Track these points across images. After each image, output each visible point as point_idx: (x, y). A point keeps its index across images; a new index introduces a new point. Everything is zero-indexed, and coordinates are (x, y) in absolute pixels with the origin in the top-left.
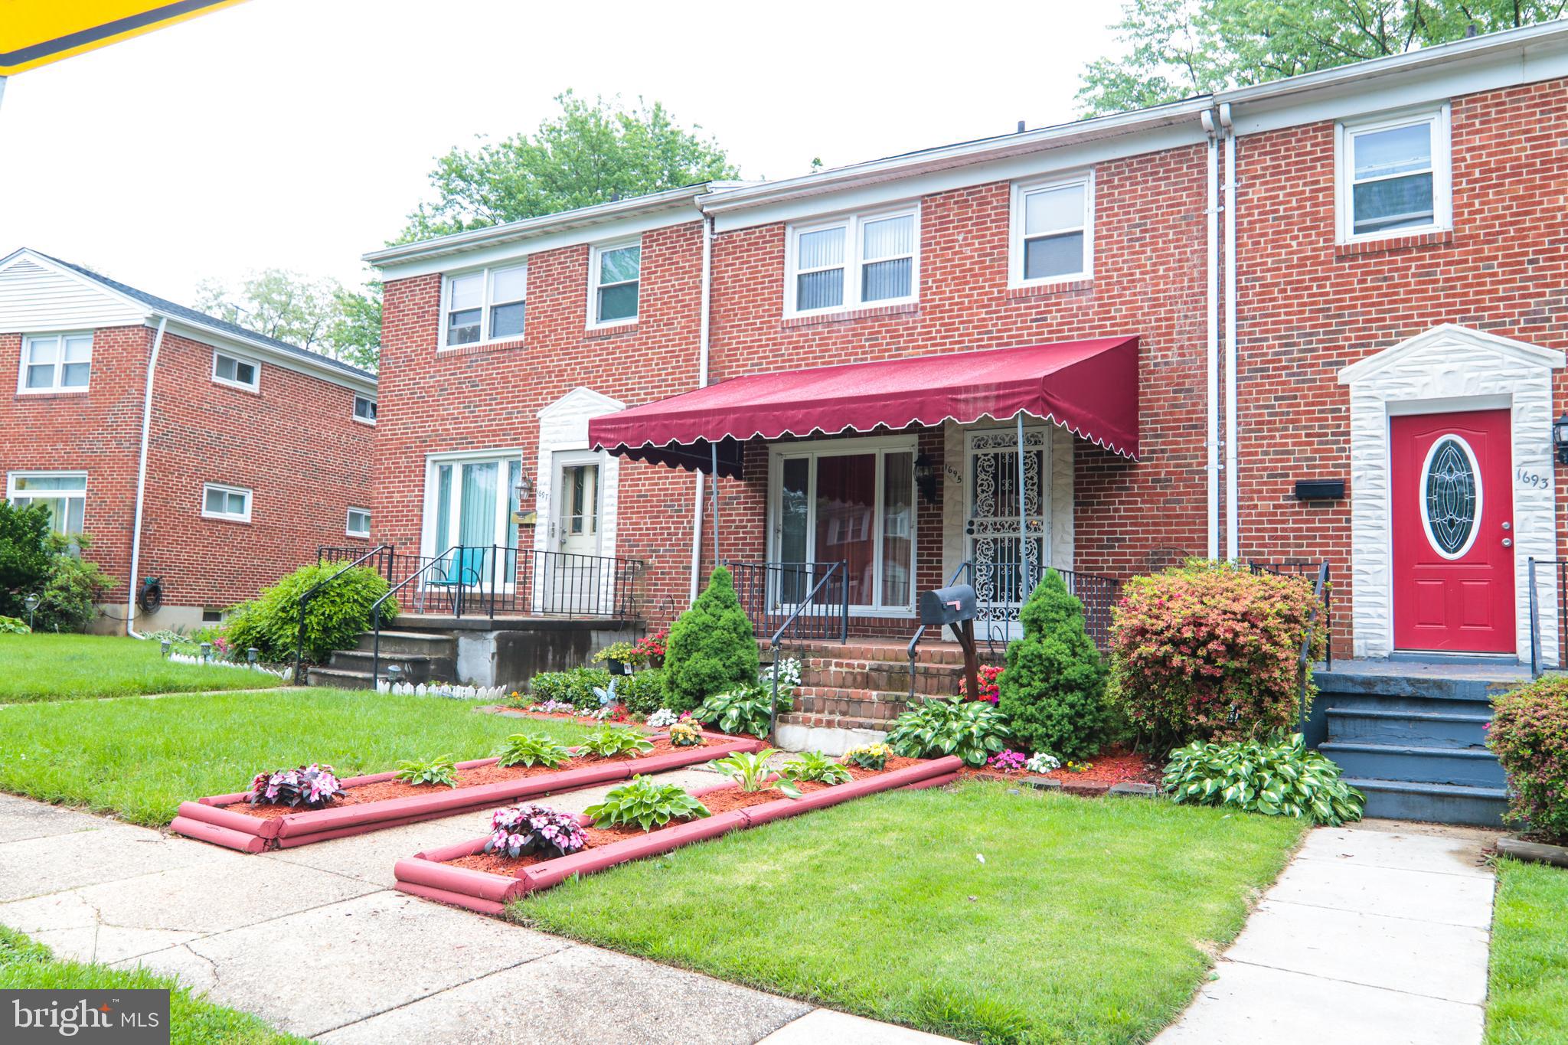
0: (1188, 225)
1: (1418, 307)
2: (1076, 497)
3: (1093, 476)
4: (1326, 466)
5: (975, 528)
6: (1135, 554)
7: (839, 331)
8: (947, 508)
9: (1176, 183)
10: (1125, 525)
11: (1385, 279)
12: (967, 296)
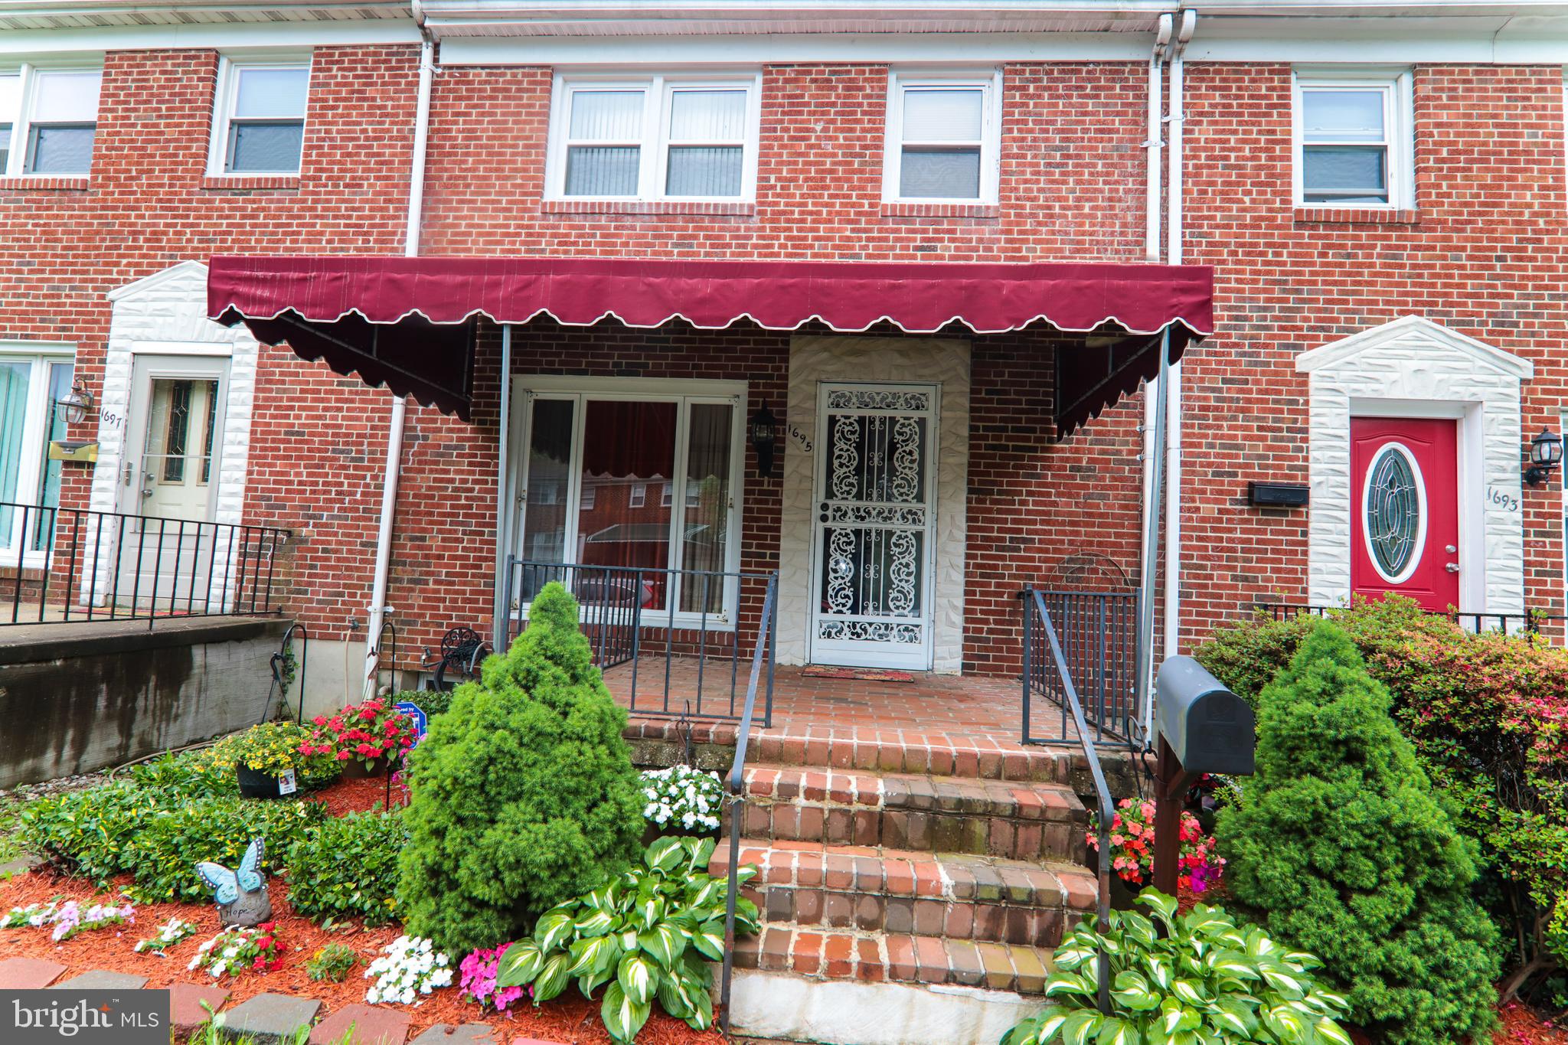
0: (1121, 157)
1: (1384, 293)
2: (970, 482)
3: (993, 457)
4: (1280, 467)
5: (830, 513)
6: (1047, 560)
7: (633, 228)
8: (789, 485)
9: (1107, 105)
10: (1034, 522)
11: (1349, 256)
12: (827, 205)
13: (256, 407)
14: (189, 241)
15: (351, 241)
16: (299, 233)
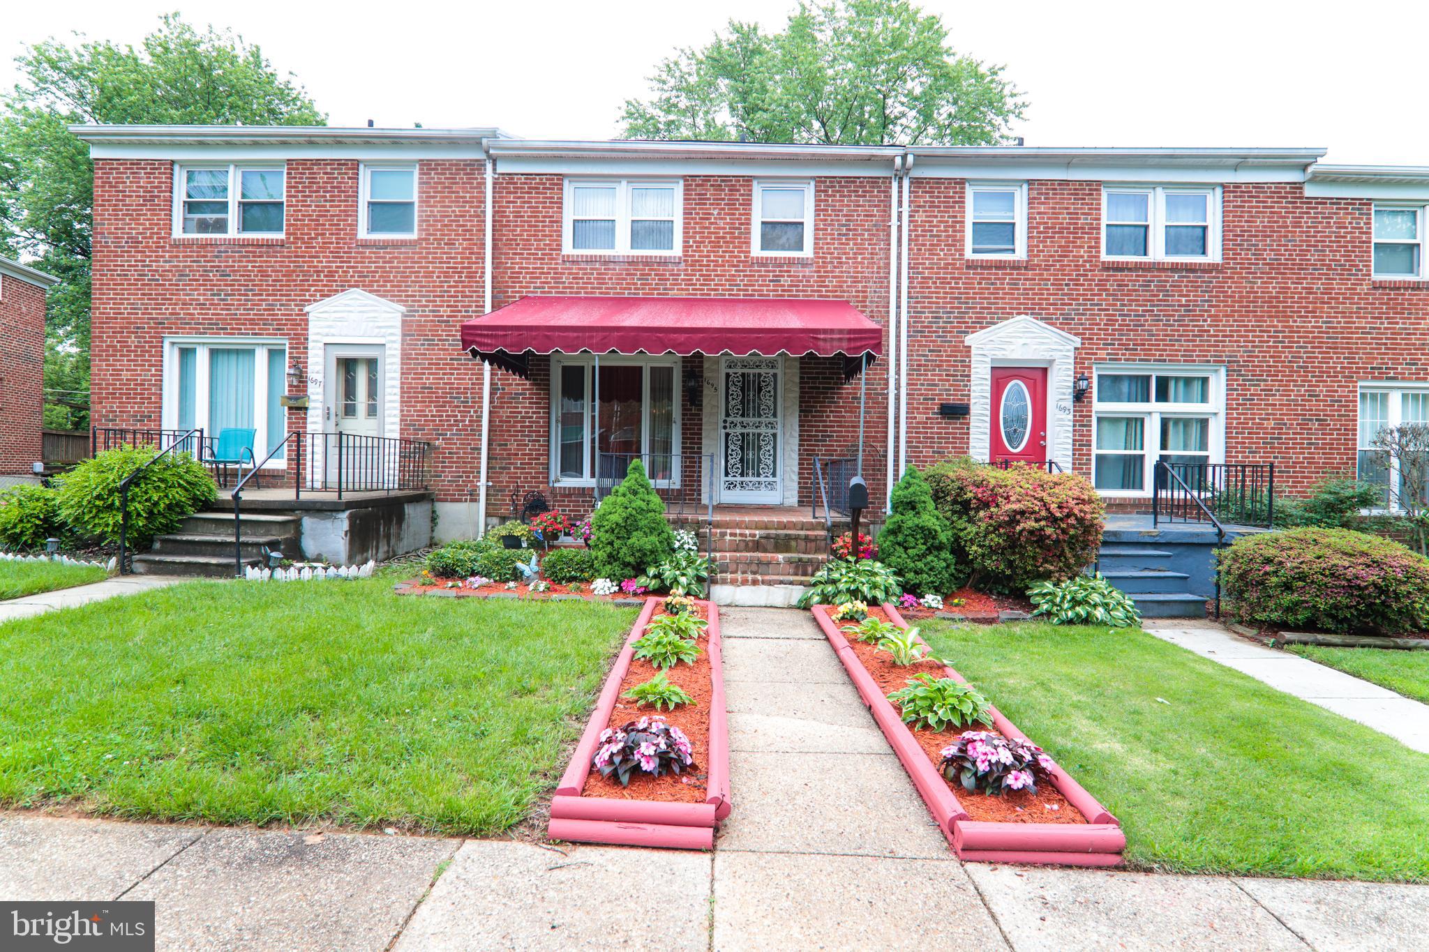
0: (877, 230)
1: (1009, 303)
2: (800, 406)
3: (812, 393)
4: (956, 395)
5: (728, 425)
6: (840, 446)
7: (615, 269)
8: (706, 409)
9: (870, 201)
10: (833, 426)
11: (992, 284)
12: (721, 257)
13: (402, 374)
14: (351, 276)
15: (451, 277)
16: (420, 272)
